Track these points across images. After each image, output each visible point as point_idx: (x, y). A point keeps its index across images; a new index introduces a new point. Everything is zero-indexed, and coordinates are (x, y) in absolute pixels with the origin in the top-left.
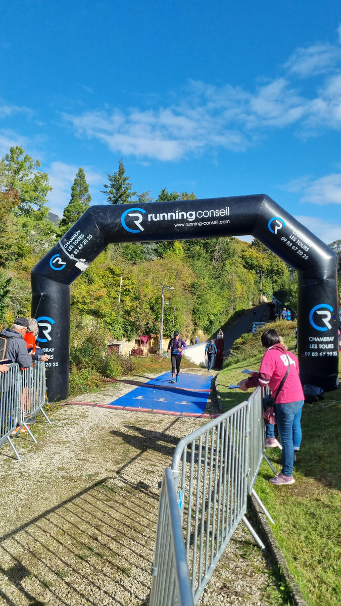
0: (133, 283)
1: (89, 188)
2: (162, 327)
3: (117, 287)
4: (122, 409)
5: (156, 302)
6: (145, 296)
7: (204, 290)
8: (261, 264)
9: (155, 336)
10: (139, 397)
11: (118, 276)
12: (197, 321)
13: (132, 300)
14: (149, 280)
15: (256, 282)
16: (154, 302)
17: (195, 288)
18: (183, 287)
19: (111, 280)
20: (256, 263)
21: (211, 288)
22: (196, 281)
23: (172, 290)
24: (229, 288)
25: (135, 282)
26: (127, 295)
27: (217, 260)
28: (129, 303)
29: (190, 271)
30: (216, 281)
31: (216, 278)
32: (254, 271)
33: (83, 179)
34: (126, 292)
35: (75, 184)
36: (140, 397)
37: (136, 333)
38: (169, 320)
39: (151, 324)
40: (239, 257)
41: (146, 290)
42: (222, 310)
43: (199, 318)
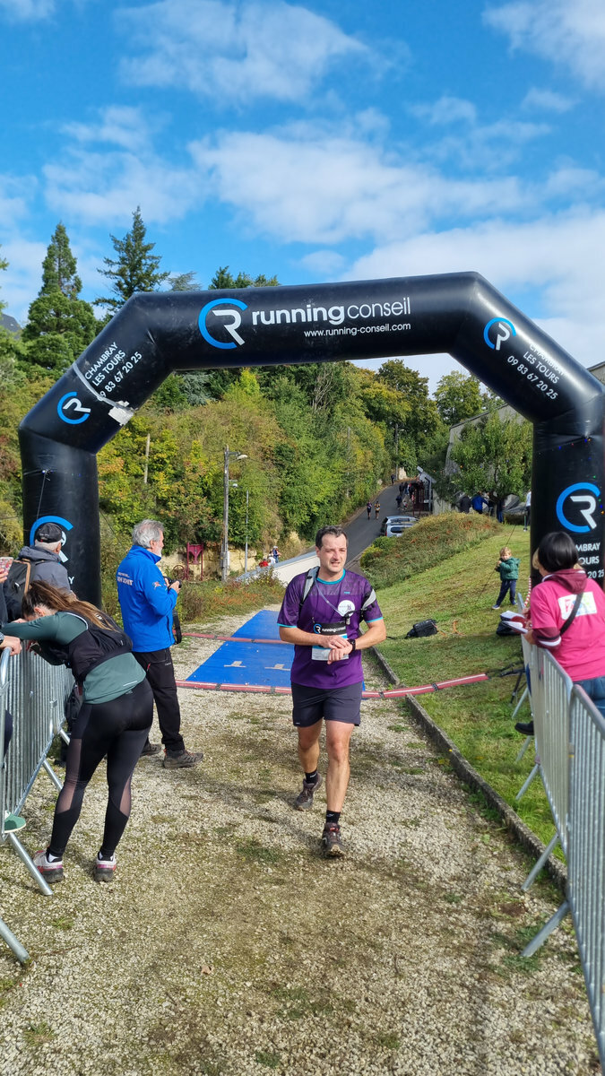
0: (170, 449)
1: (77, 266)
2: (226, 527)
3: (141, 455)
4: (217, 689)
5: (215, 483)
6: (194, 471)
7: (299, 459)
8: (397, 409)
9: (214, 544)
10: (235, 662)
11: (143, 434)
12: (288, 516)
13: (170, 479)
14: (199, 442)
15: (388, 444)
16: (210, 482)
17: (283, 455)
18: (261, 454)
19: (129, 442)
20: (387, 408)
21: (312, 455)
22: (285, 442)
23: (243, 460)
24: (343, 455)
25: (173, 445)
26: (160, 470)
27: (320, 404)
28: (164, 485)
29: (274, 424)
30: (319, 442)
31: (320, 437)
32: (383, 424)
33: (65, 246)
34: (157, 465)
35: (51, 255)
36: (237, 664)
37: (180, 540)
38: (239, 514)
39: (206, 524)
40: (358, 397)
41: (194, 460)
42: (333, 495)
43: (292, 511)
